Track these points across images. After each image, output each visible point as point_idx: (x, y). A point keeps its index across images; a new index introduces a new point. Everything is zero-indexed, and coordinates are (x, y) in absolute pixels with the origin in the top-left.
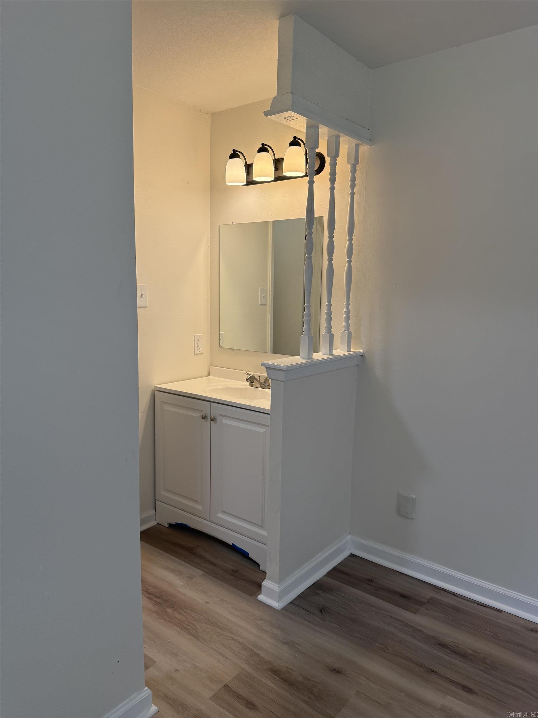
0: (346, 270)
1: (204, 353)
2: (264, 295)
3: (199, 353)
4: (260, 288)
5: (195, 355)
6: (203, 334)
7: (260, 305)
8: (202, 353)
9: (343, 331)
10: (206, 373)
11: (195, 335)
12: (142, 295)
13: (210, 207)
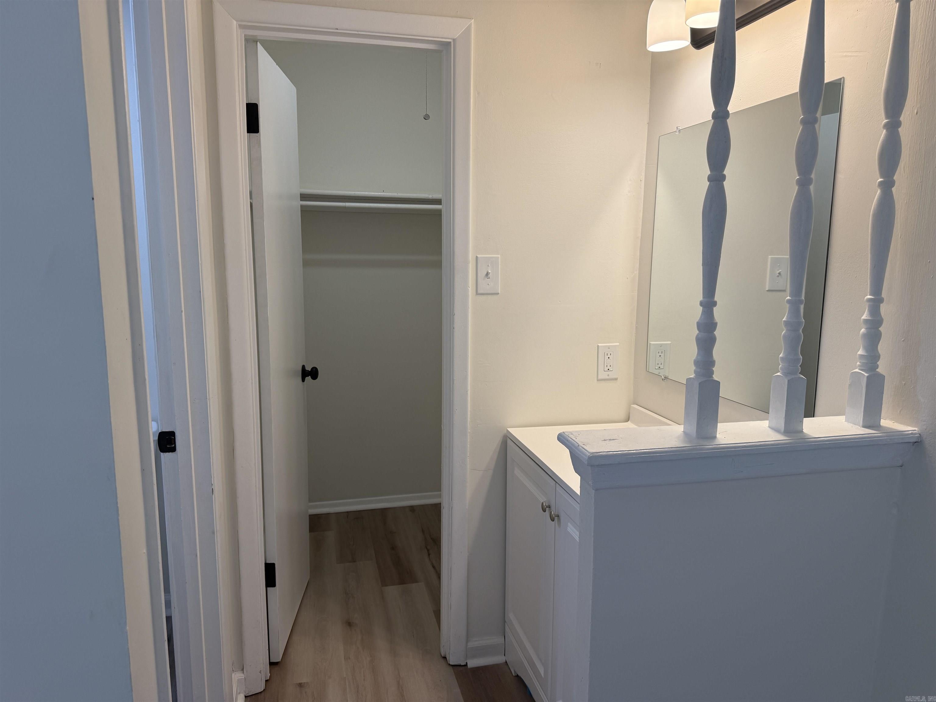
0: (874, 208)
1: (618, 379)
2: (780, 271)
3: (607, 377)
4: (770, 256)
5: (598, 380)
6: (618, 344)
7: (767, 291)
8: (616, 379)
9: (857, 370)
10: (622, 414)
11: (599, 345)
12: (487, 274)
13: (649, 105)
